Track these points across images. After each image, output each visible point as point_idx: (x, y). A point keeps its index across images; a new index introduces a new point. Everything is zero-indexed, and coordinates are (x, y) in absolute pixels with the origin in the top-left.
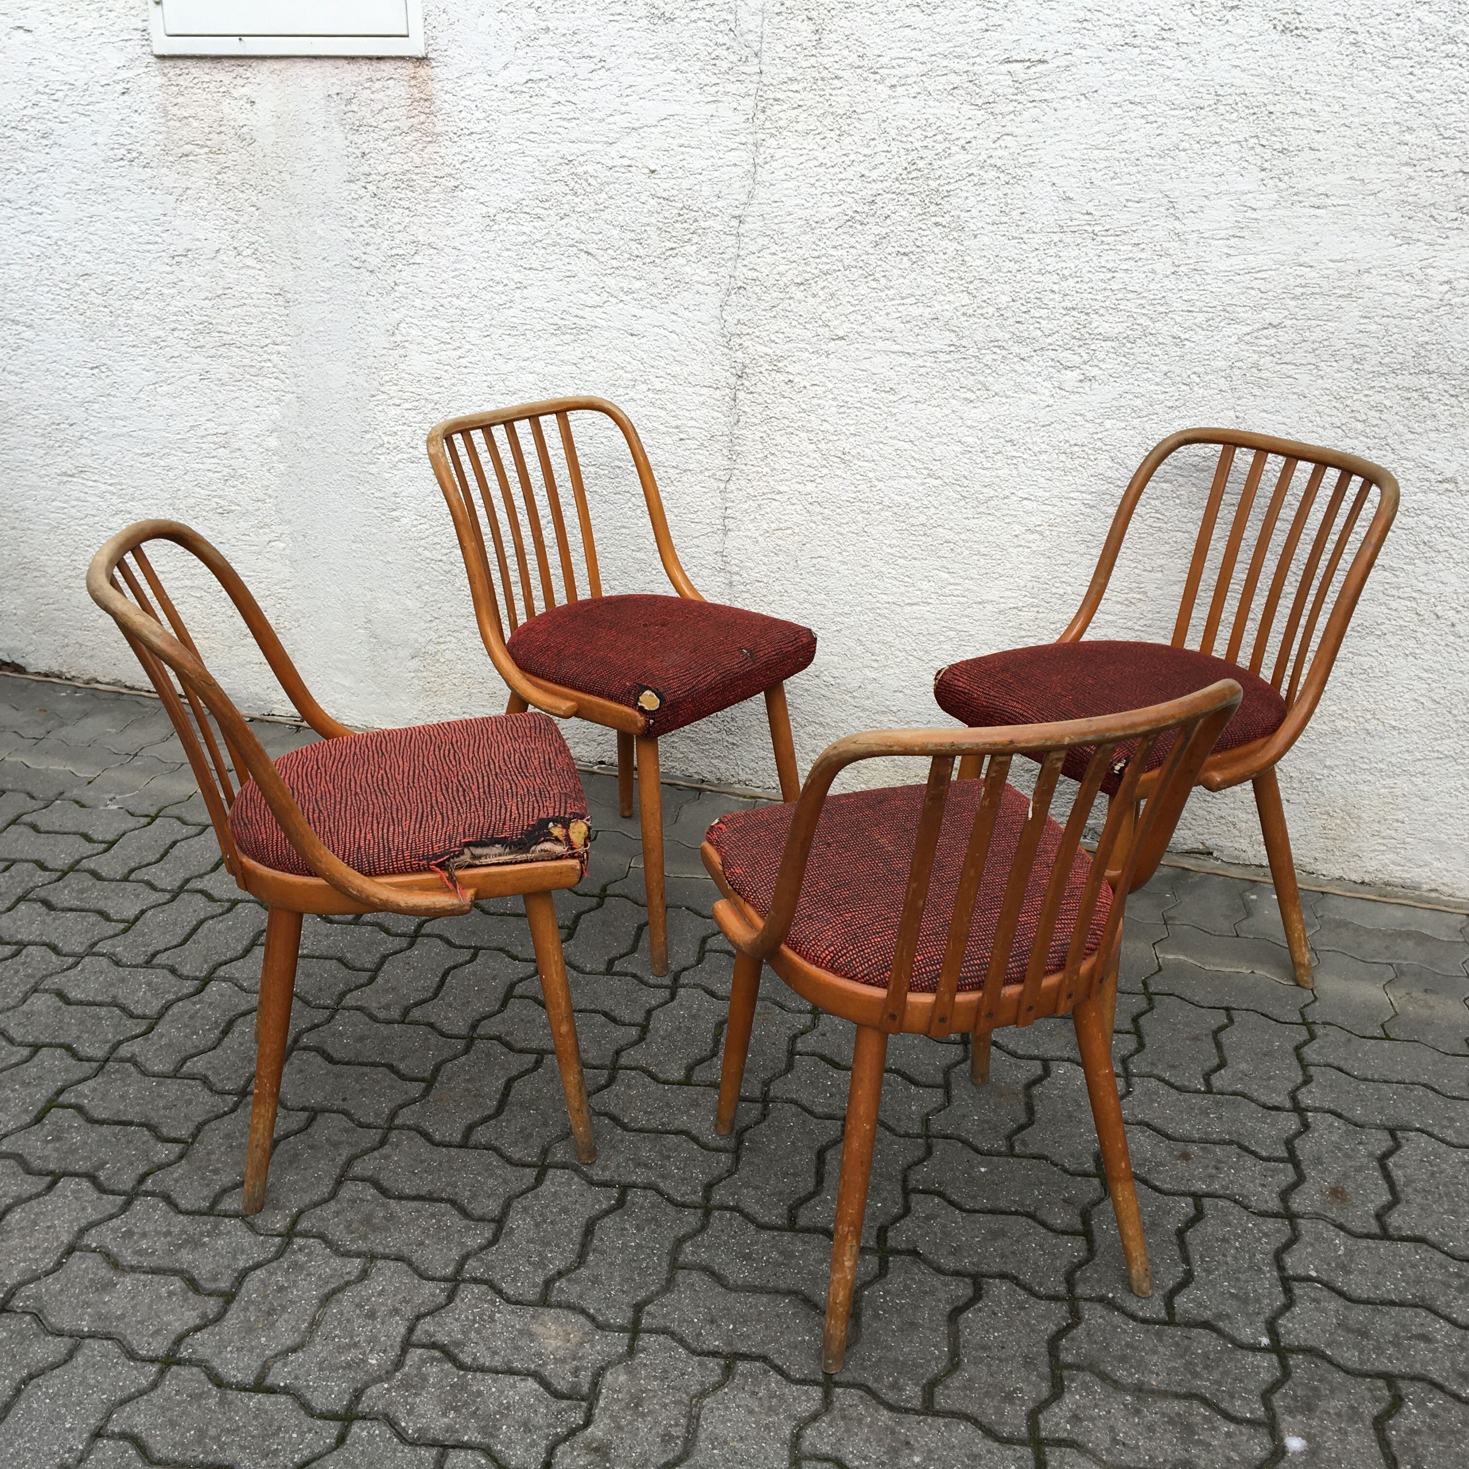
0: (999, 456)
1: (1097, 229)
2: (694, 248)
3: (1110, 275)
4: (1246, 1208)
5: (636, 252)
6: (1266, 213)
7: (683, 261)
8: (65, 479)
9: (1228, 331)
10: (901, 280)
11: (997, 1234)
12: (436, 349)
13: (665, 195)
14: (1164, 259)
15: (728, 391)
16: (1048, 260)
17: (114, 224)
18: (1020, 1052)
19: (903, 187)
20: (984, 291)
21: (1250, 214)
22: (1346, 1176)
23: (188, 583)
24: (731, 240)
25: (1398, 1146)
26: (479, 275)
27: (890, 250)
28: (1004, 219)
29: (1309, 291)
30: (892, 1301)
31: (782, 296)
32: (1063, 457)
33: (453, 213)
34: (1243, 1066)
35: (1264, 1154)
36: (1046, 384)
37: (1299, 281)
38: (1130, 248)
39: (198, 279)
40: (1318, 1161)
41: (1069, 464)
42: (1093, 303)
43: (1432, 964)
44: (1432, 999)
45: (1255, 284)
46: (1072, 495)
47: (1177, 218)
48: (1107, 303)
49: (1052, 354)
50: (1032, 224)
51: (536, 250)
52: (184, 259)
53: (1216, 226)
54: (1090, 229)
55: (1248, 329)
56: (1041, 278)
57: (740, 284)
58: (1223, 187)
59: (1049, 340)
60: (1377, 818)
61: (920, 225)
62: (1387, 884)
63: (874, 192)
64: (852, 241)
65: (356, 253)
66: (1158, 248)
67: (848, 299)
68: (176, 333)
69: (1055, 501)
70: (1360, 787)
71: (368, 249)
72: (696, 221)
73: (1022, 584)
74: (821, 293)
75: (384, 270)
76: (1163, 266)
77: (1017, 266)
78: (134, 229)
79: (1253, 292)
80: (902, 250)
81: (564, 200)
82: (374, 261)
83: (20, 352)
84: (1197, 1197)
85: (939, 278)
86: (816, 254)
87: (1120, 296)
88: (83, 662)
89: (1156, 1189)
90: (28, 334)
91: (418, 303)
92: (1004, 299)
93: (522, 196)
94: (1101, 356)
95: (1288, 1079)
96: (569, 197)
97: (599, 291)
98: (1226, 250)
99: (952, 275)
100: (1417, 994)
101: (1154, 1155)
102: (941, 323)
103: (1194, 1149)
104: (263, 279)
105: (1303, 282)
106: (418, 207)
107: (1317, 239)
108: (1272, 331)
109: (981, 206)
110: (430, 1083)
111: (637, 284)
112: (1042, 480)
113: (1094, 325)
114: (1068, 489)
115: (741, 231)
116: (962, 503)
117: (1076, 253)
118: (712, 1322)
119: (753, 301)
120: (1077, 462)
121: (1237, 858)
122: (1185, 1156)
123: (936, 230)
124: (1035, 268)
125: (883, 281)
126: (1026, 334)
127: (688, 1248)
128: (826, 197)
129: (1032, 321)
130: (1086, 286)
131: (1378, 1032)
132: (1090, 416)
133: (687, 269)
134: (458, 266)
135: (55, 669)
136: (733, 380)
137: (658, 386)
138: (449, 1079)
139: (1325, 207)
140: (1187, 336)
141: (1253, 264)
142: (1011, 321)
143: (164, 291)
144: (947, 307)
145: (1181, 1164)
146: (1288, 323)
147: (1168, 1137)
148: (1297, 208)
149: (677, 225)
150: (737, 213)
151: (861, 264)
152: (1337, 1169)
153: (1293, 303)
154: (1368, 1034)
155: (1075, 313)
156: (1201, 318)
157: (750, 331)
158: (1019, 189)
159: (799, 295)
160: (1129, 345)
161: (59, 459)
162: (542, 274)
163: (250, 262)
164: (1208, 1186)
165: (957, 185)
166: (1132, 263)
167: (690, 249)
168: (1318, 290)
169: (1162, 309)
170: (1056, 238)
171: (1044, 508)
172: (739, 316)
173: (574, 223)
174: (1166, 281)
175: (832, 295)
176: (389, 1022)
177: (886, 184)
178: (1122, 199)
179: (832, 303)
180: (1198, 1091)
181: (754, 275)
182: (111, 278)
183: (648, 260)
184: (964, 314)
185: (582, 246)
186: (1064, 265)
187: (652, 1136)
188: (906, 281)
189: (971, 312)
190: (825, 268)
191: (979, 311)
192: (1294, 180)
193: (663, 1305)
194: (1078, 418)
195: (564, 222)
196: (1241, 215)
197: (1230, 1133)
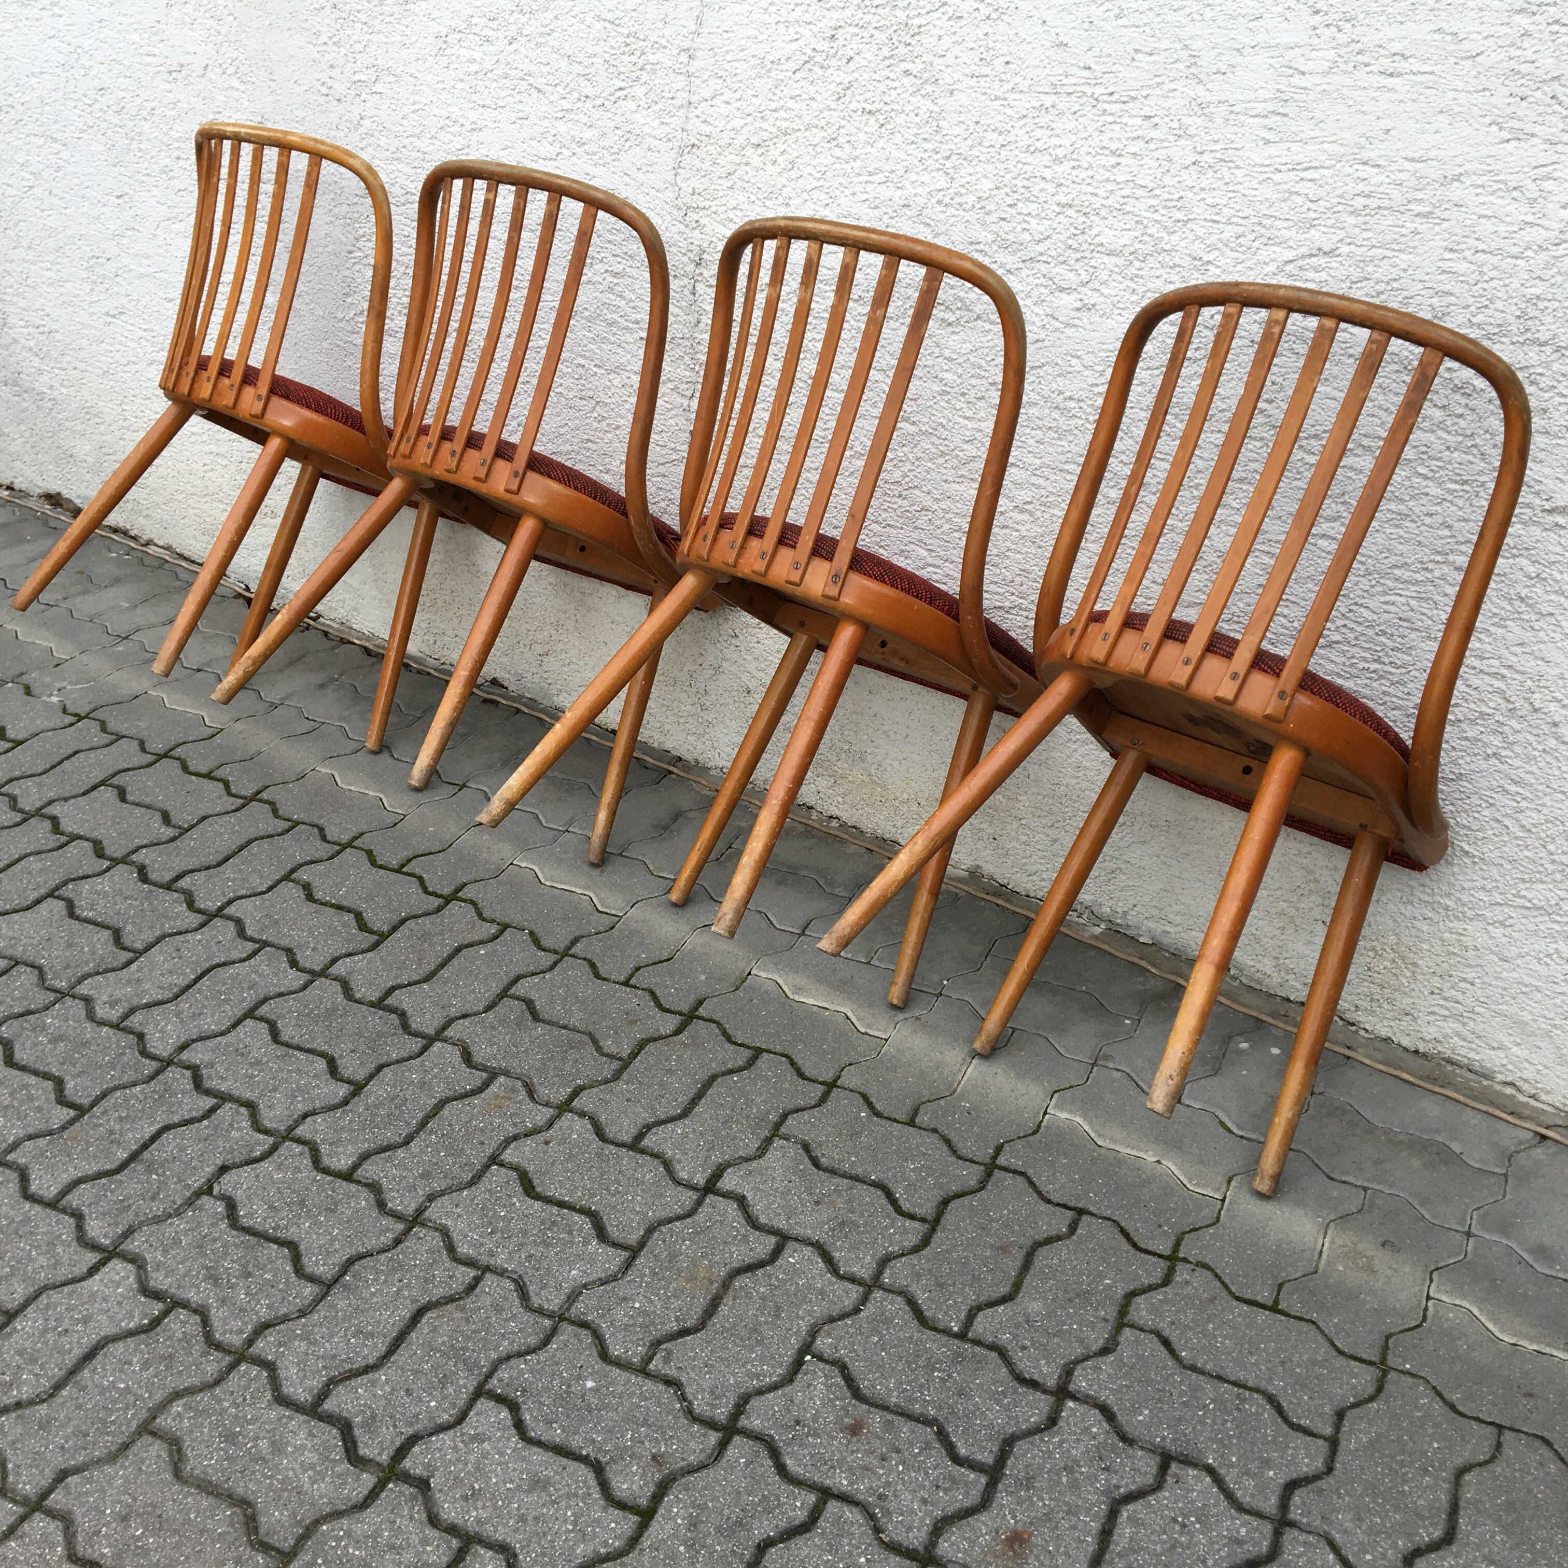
0: (981, 404)
1: (1098, 91)
2: (644, 89)
3: (1114, 160)
4: (877, 1530)
5: (585, 92)
6: (1319, 79)
7: (631, 105)
8: (110, 319)
9: (1263, 255)
10: (868, 149)
11: (538, 1484)
12: (403, 200)
13: (610, 16)
14: (1182, 142)
15: (686, 281)
16: (1038, 133)
17: (119, 32)
18: (763, 1220)
19: (868, 18)
20: (963, 172)
21: (1297, 80)
22: (1048, 1517)
23: (214, 448)
24: (681, 82)
25: (1157, 1487)
26: (435, 111)
27: (854, 105)
28: (986, 70)
29: (1374, 203)
30: (346, 1547)
31: (737, 159)
32: (1056, 414)
33: (408, 31)
34: (1036, 1307)
35: (963, 1451)
36: (1037, 310)
37: (1361, 187)
38: (1139, 121)
39: (194, 100)
40: (1028, 1482)
41: (1063, 423)
42: (1093, 199)
43: (1425, 1202)
44: (1382, 1259)
45: (1302, 187)
46: (1067, 467)
47: (1200, 82)
48: (1110, 202)
49: (1043, 268)
50: (1018, 79)
51: (488, 83)
52: (180, 76)
53: (1252, 96)
54: (1089, 90)
55: (1290, 255)
56: (1030, 159)
57: (694, 141)
58: (1261, 38)
59: (1040, 248)
60: (1439, 971)
61: (887, 72)
62: (1449, 1061)
63: (833, 23)
64: (813, 89)
65: (324, 77)
66: (1175, 125)
67: (809, 169)
68: (181, 162)
69: (1046, 472)
70: (1418, 924)
71: (336, 72)
72: (643, 53)
73: (1010, 578)
74: (780, 160)
75: (350, 99)
76: (1181, 152)
77: (1001, 140)
78: (135, 37)
79: (1299, 200)
80: (868, 107)
81: (512, 20)
82: (340, 88)
83: (61, 174)
84: (826, 1494)
85: (911, 149)
86: (773, 105)
87: (1126, 192)
88: (142, 521)
89: (781, 1470)
90: (65, 154)
91: (383, 141)
92: (987, 184)
93: (470, 12)
94: (1104, 276)
95: (1081, 1341)
96: (515, 16)
97: (551, 139)
98: (1264, 134)
99: (927, 146)
100: (1369, 1248)
101: (815, 1419)
102: (914, 212)
103: (876, 1419)
104: (246, 104)
105: (1367, 189)
106: (376, 22)
107: (1387, 123)
108: (1322, 261)
109: (956, 50)
110: (81, 1111)
111: (589, 134)
112: (1032, 442)
113: (1095, 231)
114: (1063, 458)
115: (692, 70)
116: (941, 461)
117: (1071, 125)
118: (124, 1519)
119: (707, 165)
120: (1073, 422)
121: (1259, 982)
122: (855, 1430)
123: (906, 80)
124: (1025, 141)
125: (848, 148)
126: (1011, 237)
127: (177, 1407)
128: (781, 27)
129: (1020, 218)
130: (1084, 175)
131: (1265, 1296)
132: (1088, 359)
133: (637, 117)
134: (417, 98)
135: (121, 525)
136: (691, 267)
137: (617, 268)
138: (105, 1112)
139: (1399, 75)
140: (1211, 257)
141: (1300, 158)
142: (994, 217)
143: (168, 113)
144: (920, 190)
145: (841, 1438)
146: (1344, 249)
147: (857, 1394)
148: (1361, 73)
149: (625, 58)
150: (686, 45)
151: (823, 123)
152: (1043, 1502)
153: (1351, 220)
154: (1248, 1296)
155: (1071, 212)
156: (1229, 232)
157: (707, 204)
158: (1002, 27)
159: (757, 161)
160: (1137, 264)
161: (103, 297)
162: (496, 113)
163: (234, 82)
164: (851, 1484)
165: (928, 18)
166: (1142, 144)
167: (640, 90)
168: (1386, 203)
169: (1179, 215)
170: (1048, 101)
171: (1034, 480)
172: (694, 183)
173: (522, 49)
174: (1185, 175)
175: (792, 163)
176: (102, 1023)
177: (848, 12)
178: (1130, 49)
179: (793, 174)
180: (947, 1332)
181: (706, 129)
182: (124, 94)
183: (599, 102)
184: (939, 202)
185: (531, 80)
186: (1057, 141)
187: (253, 1240)
188: (874, 151)
189: (947, 200)
190: (784, 125)
191: (957, 200)
192: (1358, 30)
193: (90, 1481)
194: (1074, 361)
195: (513, 47)
196: (1284, 81)
197: (940, 1408)
